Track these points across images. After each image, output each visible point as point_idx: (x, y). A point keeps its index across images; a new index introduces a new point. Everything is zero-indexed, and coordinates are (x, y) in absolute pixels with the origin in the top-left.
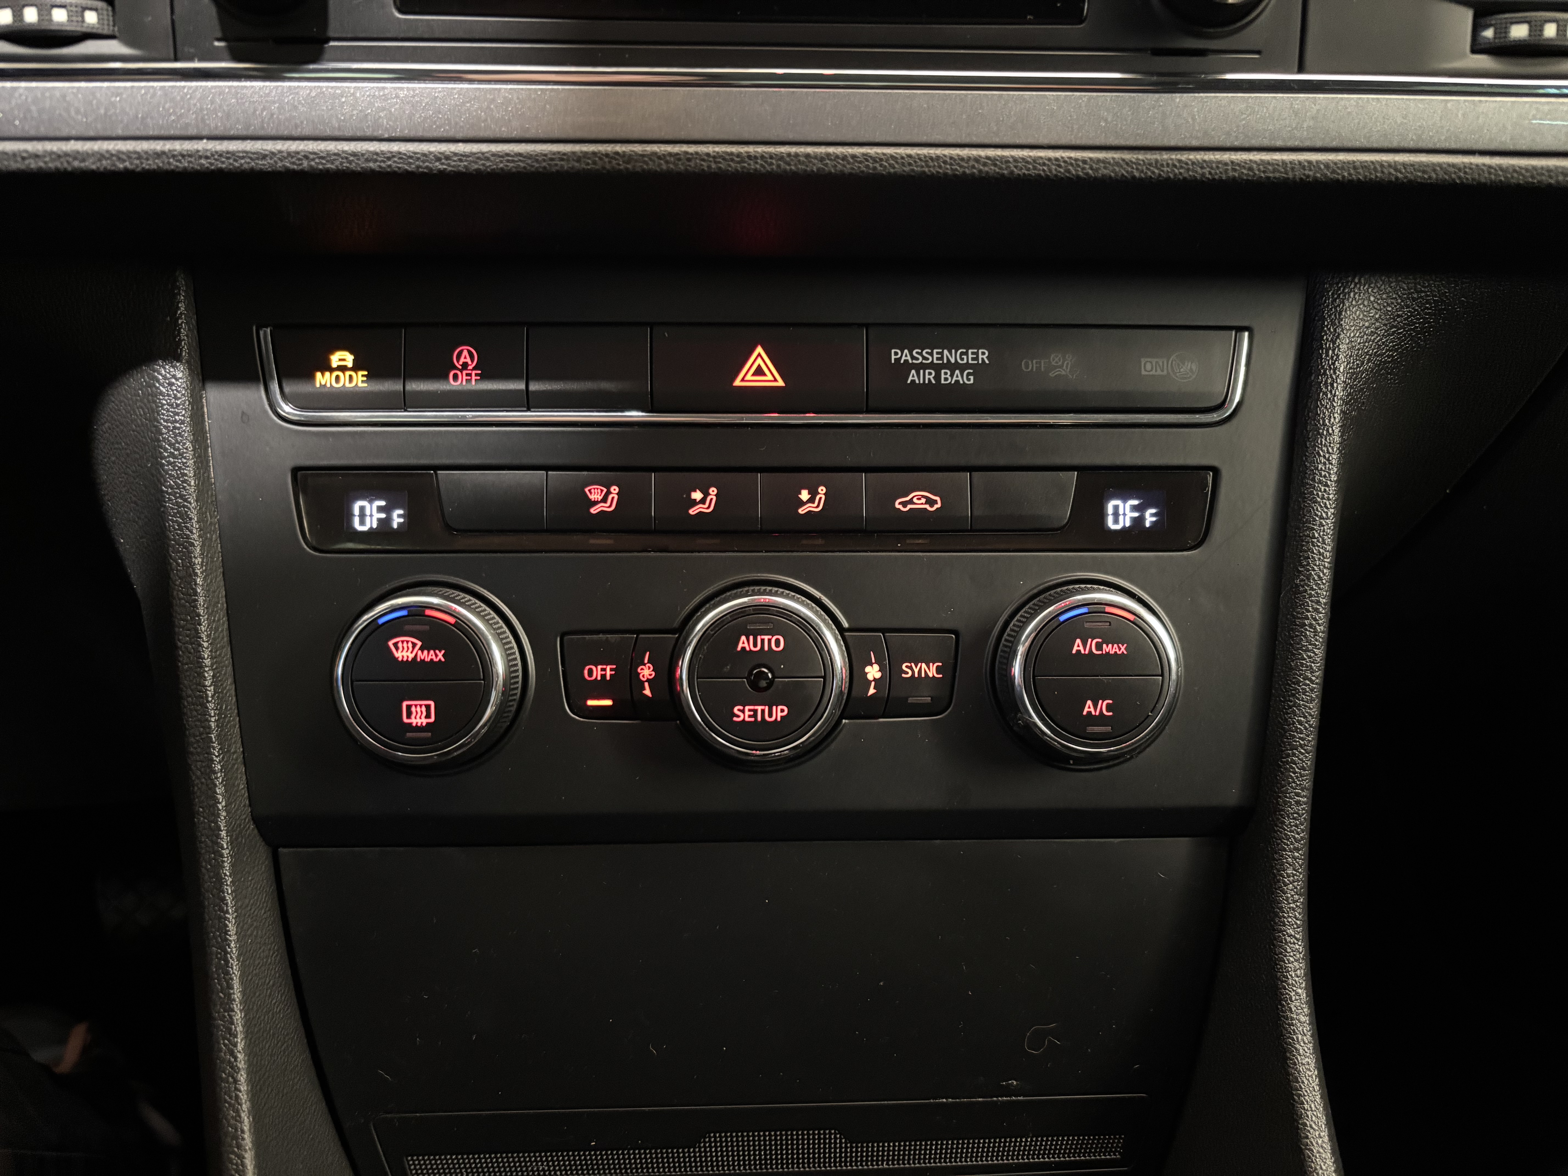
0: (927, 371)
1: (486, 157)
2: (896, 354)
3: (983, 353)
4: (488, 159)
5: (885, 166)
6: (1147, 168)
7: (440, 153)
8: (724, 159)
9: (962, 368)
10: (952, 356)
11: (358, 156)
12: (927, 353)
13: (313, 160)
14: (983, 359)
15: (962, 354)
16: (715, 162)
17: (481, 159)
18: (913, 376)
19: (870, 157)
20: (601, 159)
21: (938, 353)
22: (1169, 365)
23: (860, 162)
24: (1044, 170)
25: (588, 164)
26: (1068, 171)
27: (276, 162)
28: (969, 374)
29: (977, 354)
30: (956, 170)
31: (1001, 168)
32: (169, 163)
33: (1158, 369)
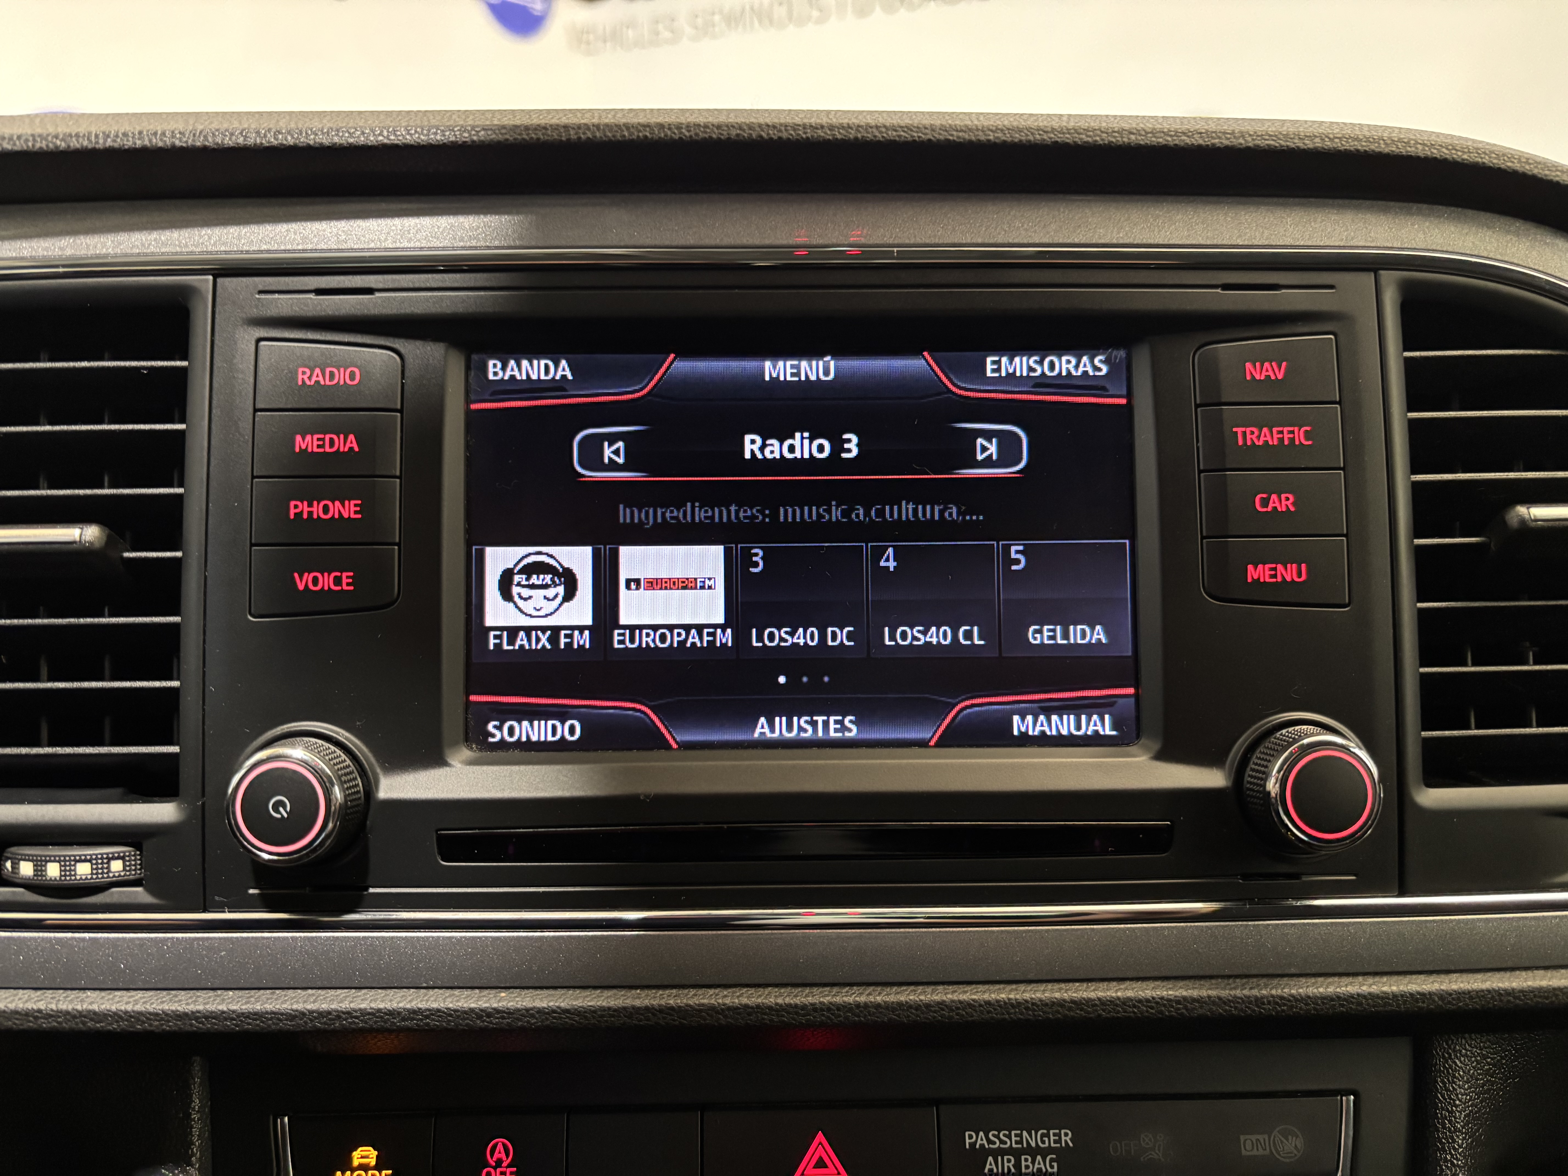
0: (1006, 1158)
1: (530, 1014)
2: (971, 1137)
3: (1066, 1135)
4: (533, 1016)
5: (963, 1015)
6: (1246, 1007)
7: (481, 1010)
8: (788, 1013)
9: (1044, 1153)
10: (1032, 1139)
11: (394, 1014)
12: (1005, 1135)
13: (345, 1019)
14: (1066, 1141)
15: (1043, 1136)
16: (778, 1016)
17: (525, 1017)
18: (991, 1164)
19: (946, 1006)
20: (654, 1014)
21: (1016, 1135)
22: (1271, 1142)
23: (935, 1012)
24: (1134, 1012)
25: (641, 1020)
26: (1161, 1012)
27: (306, 1023)
28: (1052, 1160)
29: (1059, 1135)
30: (1040, 1016)
31: (1088, 1013)
32: (191, 1025)
33: (1260, 1148)
